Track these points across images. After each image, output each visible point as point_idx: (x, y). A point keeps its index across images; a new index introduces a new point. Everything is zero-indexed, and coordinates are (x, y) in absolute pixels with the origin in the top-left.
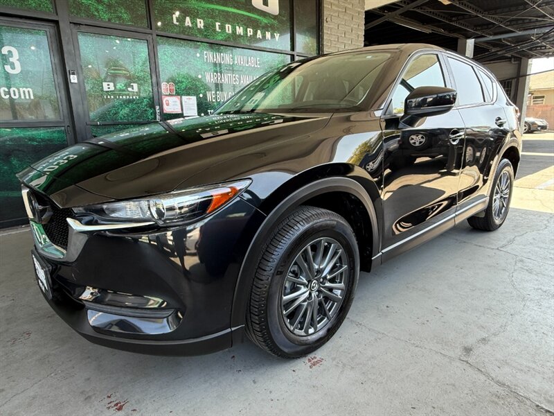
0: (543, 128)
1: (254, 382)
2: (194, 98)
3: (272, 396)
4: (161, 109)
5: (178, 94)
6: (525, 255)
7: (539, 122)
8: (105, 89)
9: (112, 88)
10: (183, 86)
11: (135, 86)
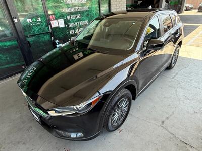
0: (192, 8)
1: (104, 139)
2: (63, 19)
3: (110, 144)
4: (51, 26)
5: (56, 19)
6: (181, 80)
7: (190, 6)
8: (28, 22)
9: (31, 21)
10: (58, 15)
11: (39, 18)
